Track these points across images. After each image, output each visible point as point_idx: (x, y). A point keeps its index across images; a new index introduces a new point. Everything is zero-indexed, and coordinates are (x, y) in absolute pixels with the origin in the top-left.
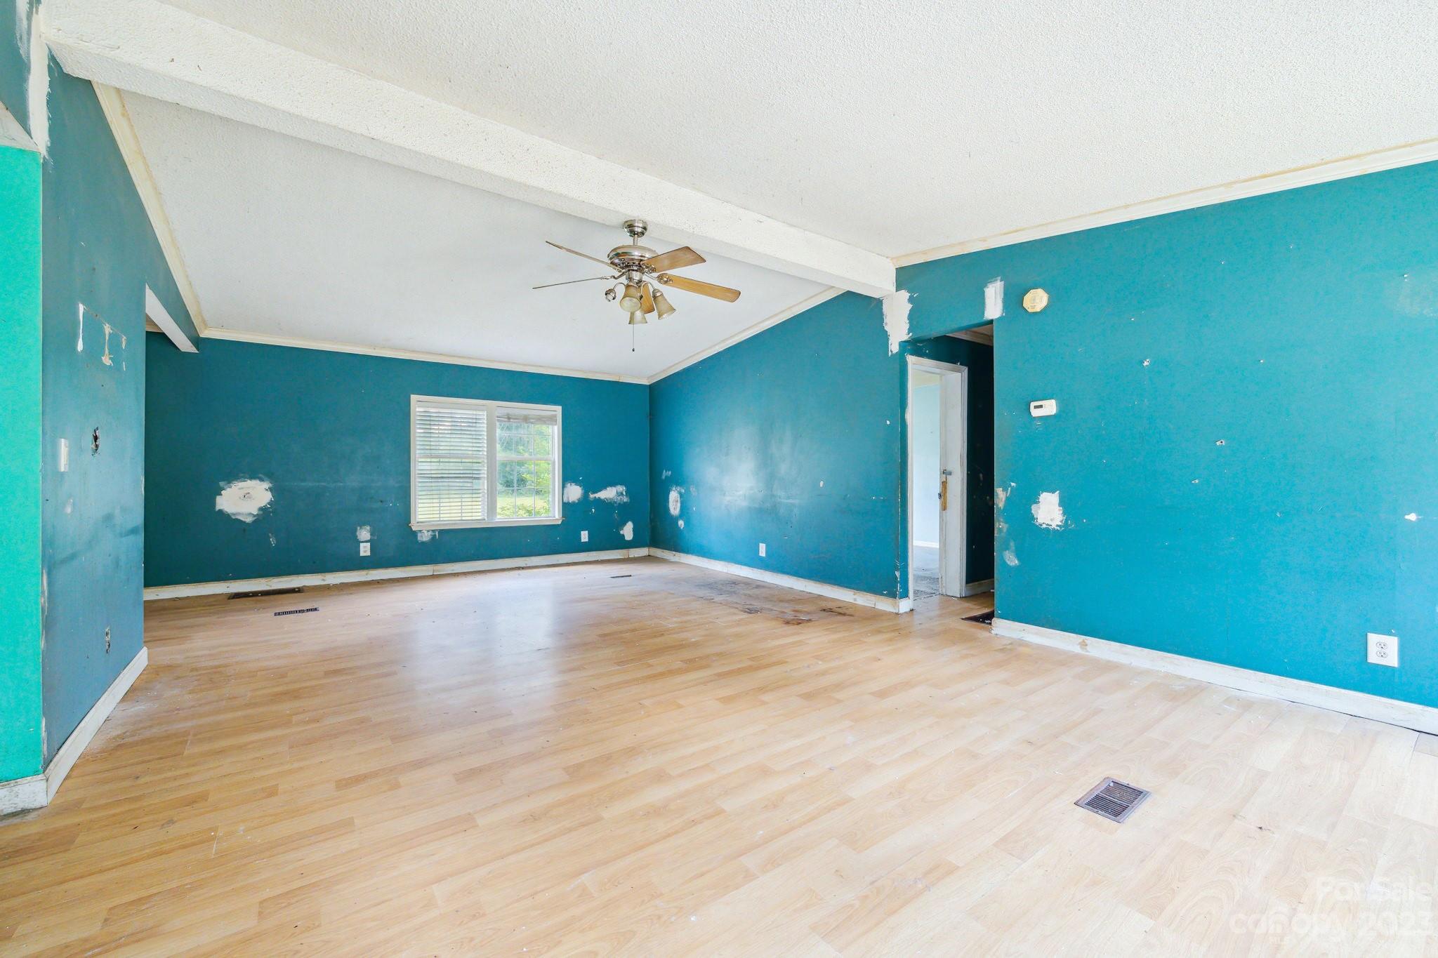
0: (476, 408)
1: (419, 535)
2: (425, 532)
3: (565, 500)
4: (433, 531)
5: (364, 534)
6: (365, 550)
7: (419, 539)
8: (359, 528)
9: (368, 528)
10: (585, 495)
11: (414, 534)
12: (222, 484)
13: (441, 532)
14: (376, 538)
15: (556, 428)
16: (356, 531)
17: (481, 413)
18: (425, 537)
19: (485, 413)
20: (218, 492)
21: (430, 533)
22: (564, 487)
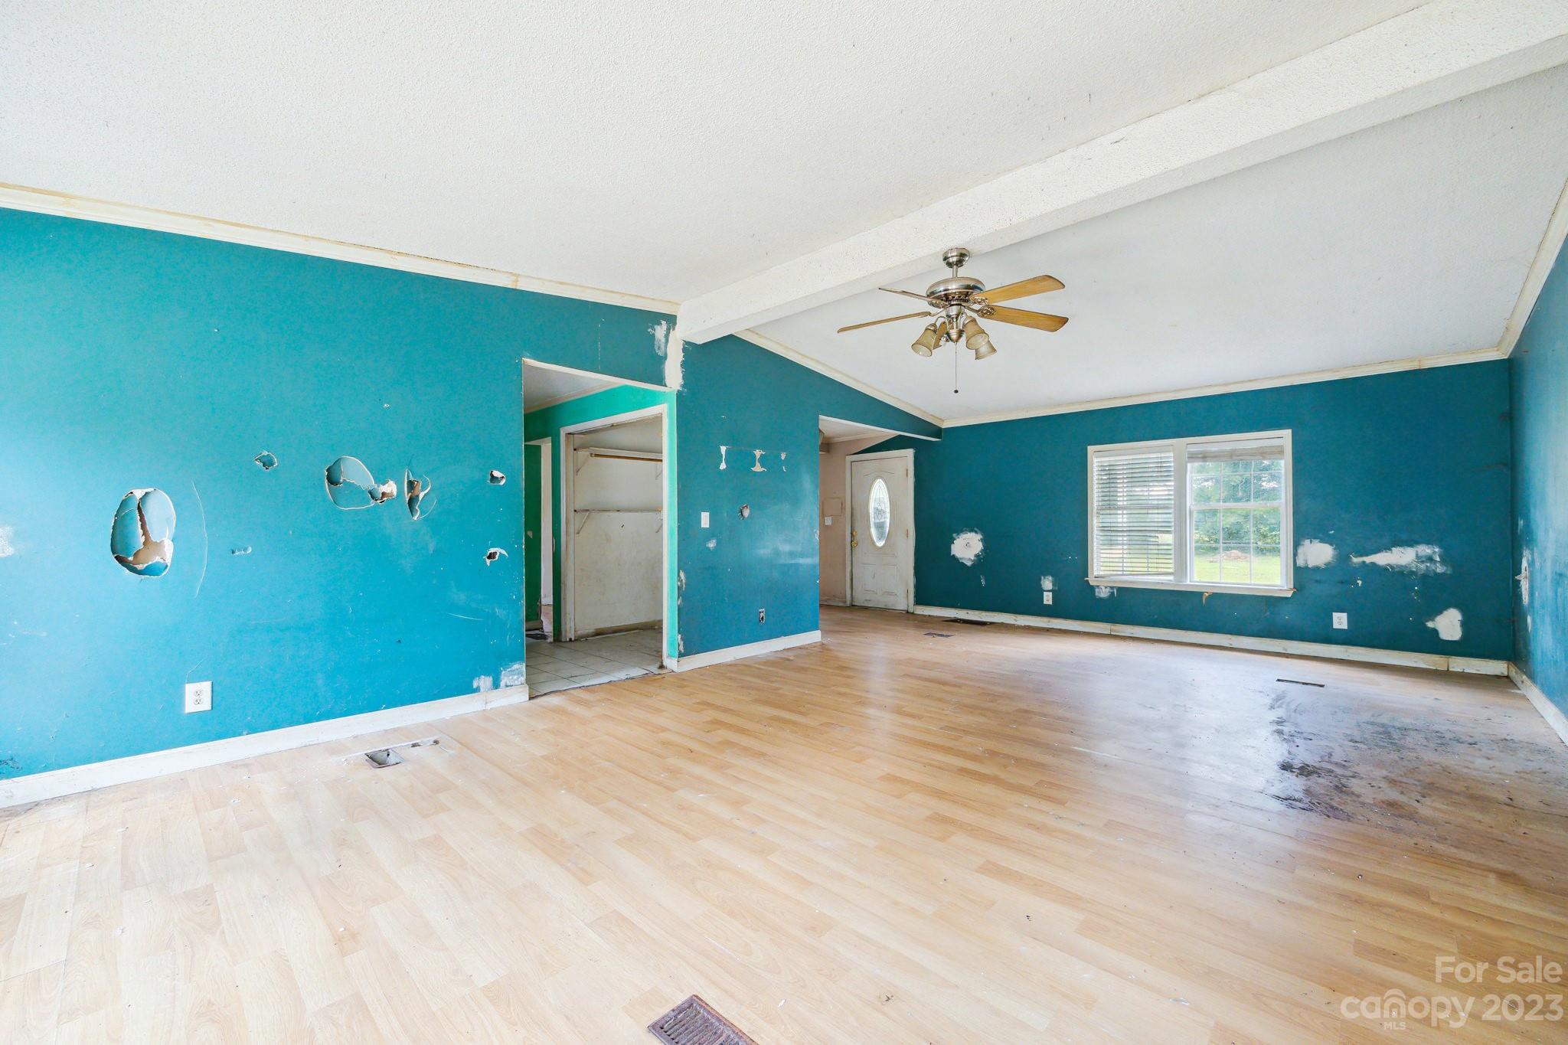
0: (1161, 450)
1: (1097, 590)
2: (1103, 588)
3: (1300, 562)
4: (1112, 588)
5: (1047, 583)
6: (1048, 599)
7: (1097, 594)
8: (1042, 577)
9: (1050, 578)
10: (1342, 558)
11: (1092, 588)
12: (954, 535)
13: (1120, 589)
14: (1057, 588)
15: (1282, 463)
16: (1040, 580)
17: (1167, 455)
18: (1103, 593)
19: (1172, 454)
20: (952, 541)
21: (1108, 590)
22: (1296, 545)
